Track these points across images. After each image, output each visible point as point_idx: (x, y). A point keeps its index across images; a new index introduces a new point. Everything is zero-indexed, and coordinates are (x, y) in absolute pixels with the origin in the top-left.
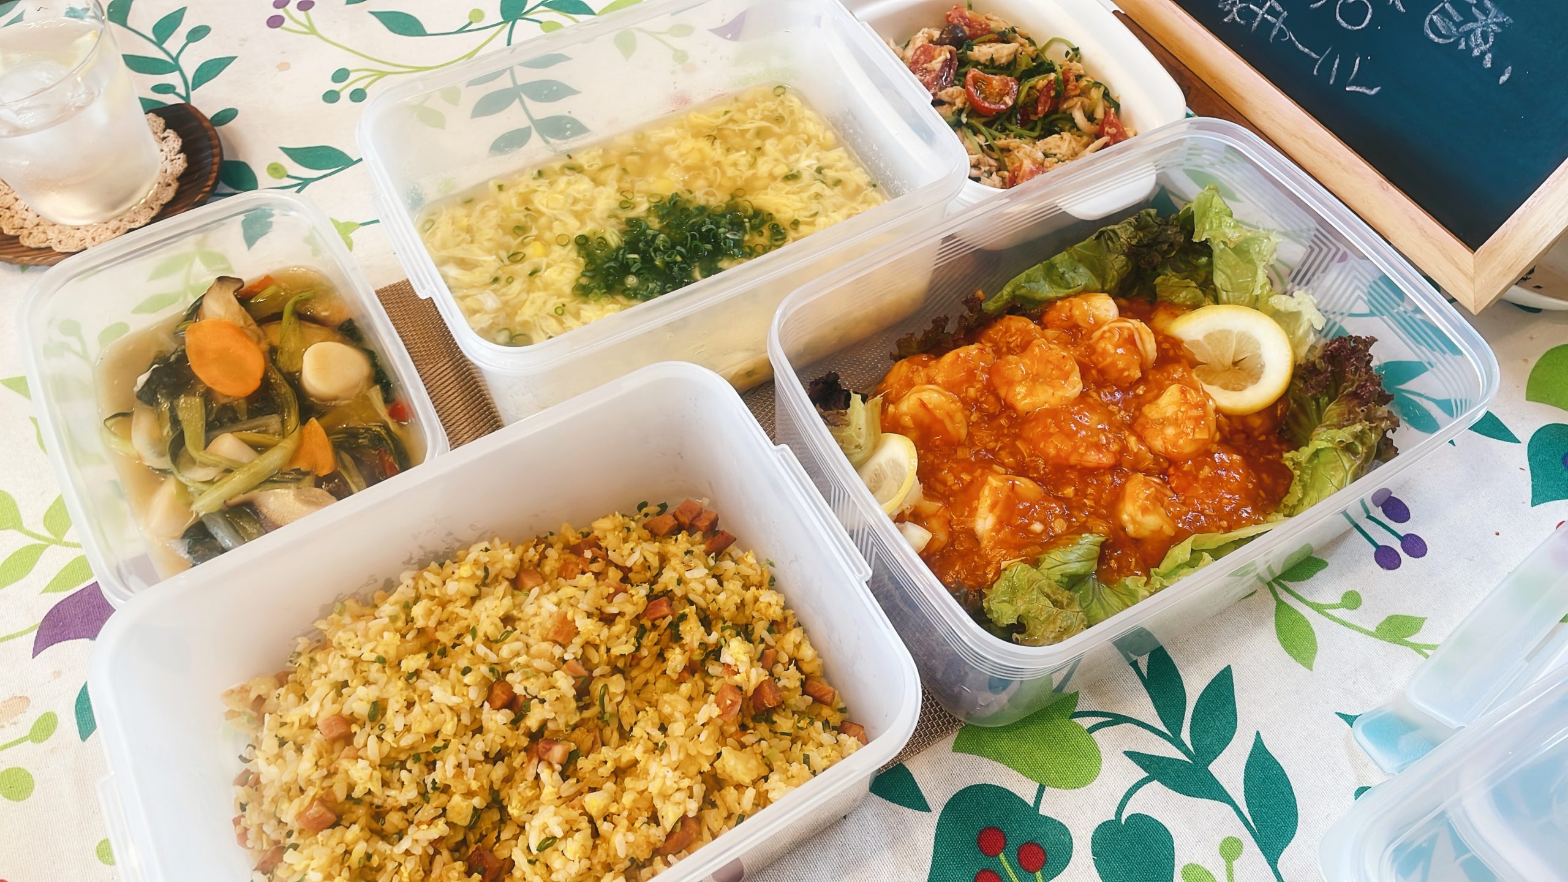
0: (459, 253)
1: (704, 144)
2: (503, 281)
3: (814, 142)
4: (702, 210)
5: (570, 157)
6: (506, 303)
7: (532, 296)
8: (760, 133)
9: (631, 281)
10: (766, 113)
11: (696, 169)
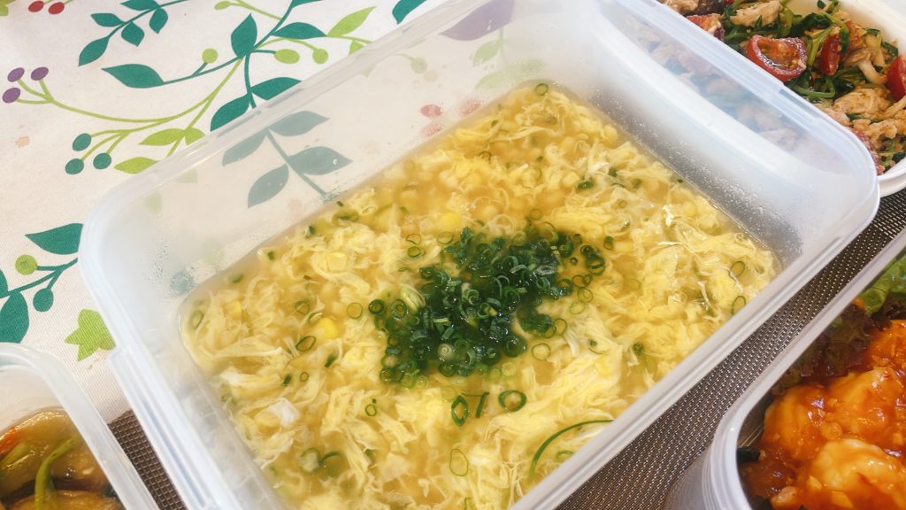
0: (237, 351)
1: (480, 164)
2: (296, 381)
3: (596, 140)
4: (500, 242)
5: (340, 204)
6: (305, 411)
7: (336, 393)
8: (535, 140)
9: (446, 351)
10: (536, 116)
11: (479, 195)
